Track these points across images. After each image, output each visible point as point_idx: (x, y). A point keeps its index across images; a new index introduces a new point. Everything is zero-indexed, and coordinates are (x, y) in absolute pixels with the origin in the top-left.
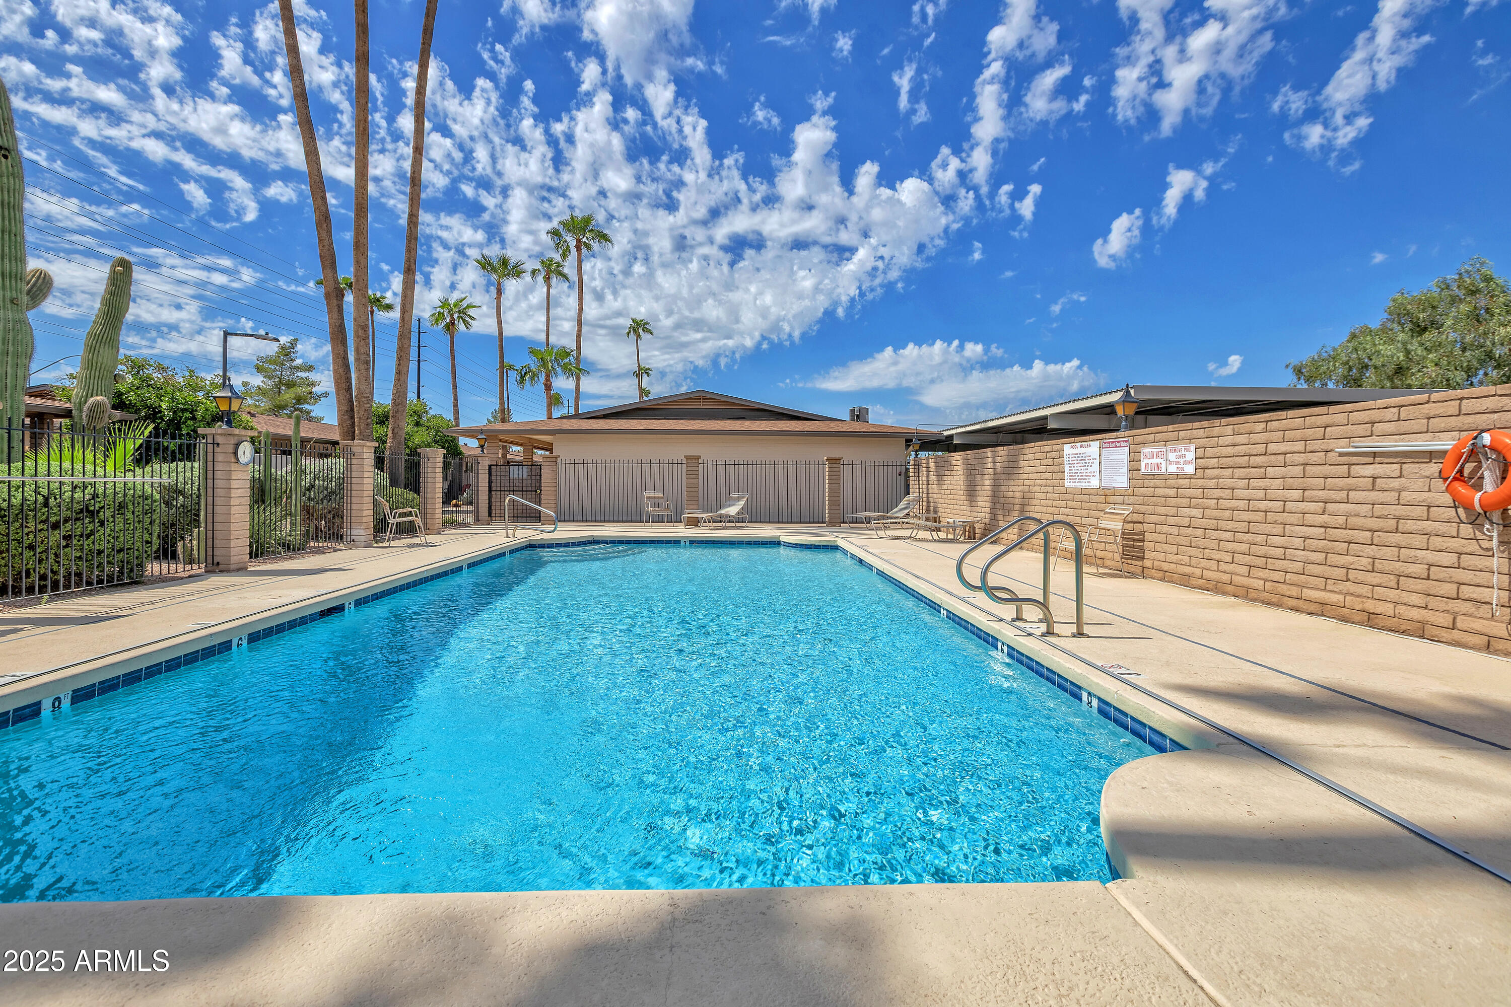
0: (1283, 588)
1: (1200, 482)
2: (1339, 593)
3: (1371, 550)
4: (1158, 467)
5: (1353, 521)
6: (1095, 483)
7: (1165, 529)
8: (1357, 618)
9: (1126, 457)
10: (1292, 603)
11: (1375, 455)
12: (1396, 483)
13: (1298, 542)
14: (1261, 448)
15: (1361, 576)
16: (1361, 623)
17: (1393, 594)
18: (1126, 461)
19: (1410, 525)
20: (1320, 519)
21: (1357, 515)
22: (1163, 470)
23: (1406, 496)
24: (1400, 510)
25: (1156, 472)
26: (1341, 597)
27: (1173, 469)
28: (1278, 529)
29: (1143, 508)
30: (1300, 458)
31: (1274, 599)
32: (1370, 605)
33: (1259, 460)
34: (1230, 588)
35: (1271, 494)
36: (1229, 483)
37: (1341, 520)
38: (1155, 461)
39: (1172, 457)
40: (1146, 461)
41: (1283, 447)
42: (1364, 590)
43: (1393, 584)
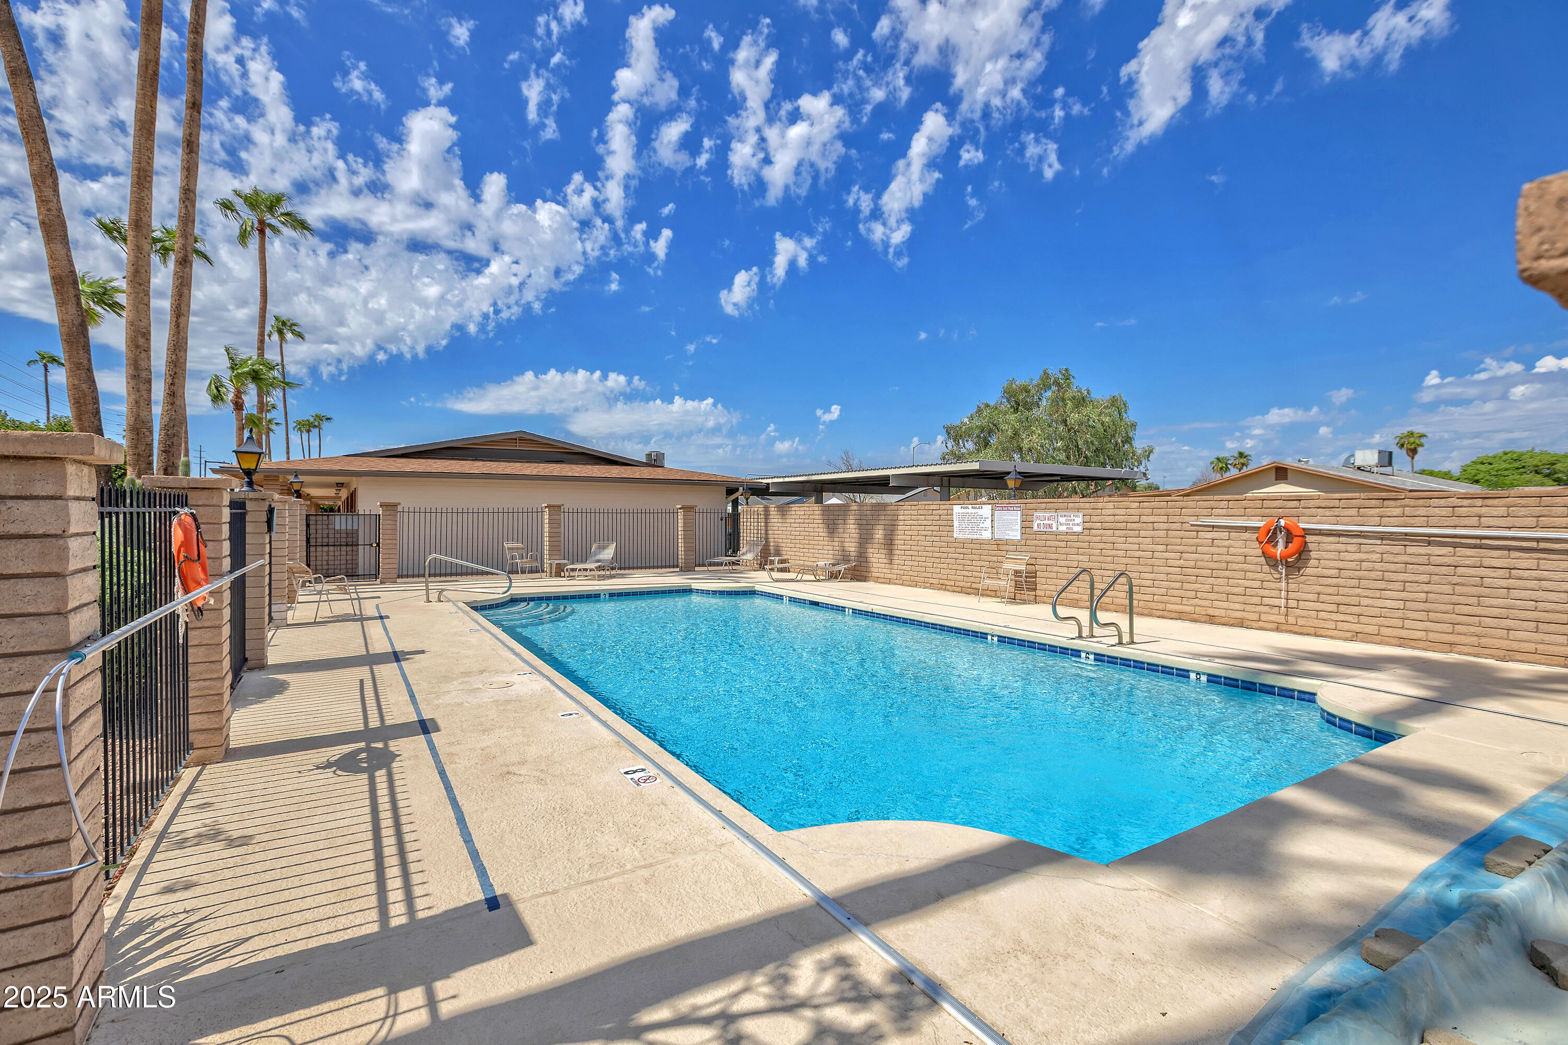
0: (1153, 605)
1: (1087, 538)
2: (1191, 605)
3: (1211, 580)
4: (1050, 526)
5: (1199, 564)
6: (987, 535)
7: (1056, 569)
8: (1203, 619)
9: (1019, 518)
10: (1161, 613)
11: (1213, 527)
12: (1226, 543)
13: (1163, 577)
14: (1136, 518)
15: (1205, 595)
16: (1205, 622)
17: (1225, 605)
18: (1019, 521)
19: (1235, 566)
20: (1178, 563)
21: (1202, 560)
22: (1054, 529)
23: (1232, 550)
24: (1229, 558)
25: (1049, 530)
26: (1192, 608)
27: (1063, 528)
28: (1149, 569)
29: (1035, 555)
30: (1165, 526)
31: (1146, 612)
32: (1211, 612)
33: (1135, 526)
34: (1112, 607)
35: (1143, 547)
36: (1111, 539)
37: (1192, 564)
38: (1047, 522)
39: (1062, 520)
40: (1038, 522)
41: (1152, 519)
42: (1207, 603)
43: (1225, 599)
